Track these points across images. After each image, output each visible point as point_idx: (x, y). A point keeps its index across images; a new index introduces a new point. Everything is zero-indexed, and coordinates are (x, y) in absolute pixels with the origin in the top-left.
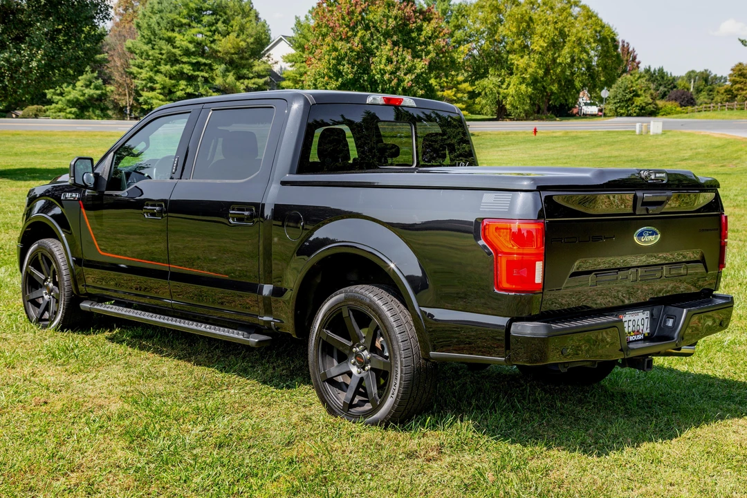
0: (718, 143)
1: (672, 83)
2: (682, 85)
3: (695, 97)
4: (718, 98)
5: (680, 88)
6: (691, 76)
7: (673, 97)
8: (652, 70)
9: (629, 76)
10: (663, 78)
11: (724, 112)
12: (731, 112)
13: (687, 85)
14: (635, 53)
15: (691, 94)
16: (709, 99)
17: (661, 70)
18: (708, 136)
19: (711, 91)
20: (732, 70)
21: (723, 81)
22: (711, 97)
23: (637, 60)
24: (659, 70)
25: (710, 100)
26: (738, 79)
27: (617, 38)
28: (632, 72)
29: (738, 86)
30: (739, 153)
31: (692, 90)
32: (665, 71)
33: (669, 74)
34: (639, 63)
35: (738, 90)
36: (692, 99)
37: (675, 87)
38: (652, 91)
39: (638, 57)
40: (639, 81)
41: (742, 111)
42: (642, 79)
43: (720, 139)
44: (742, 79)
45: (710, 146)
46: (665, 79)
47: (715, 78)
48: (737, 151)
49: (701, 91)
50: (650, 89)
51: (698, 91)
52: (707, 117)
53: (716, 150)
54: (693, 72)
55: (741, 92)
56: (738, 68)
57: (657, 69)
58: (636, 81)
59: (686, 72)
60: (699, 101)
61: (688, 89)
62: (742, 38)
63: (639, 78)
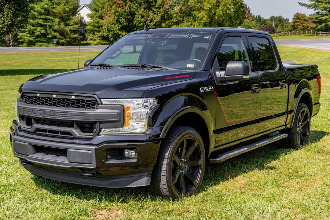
0: (294, 50)
1: (265, 22)
2: (269, 23)
3: (275, 29)
4: (286, 29)
5: (268, 25)
6: (272, 19)
7: (265, 29)
8: (255, 16)
9: (247, 20)
10: (260, 20)
11: (292, 36)
12: (295, 36)
13: (271, 23)
14: (250, 9)
15: (274, 28)
16: (281, 29)
17: (259, 16)
18: (289, 47)
19: (282, 26)
20: (294, 16)
21: (287, 21)
22: (283, 29)
23: (250, 13)
24: (258, 17)
25: (282, 30)
26: (296, 20)
27: (243, 3)
28: (249, 18)
29: (297, 23)
30: (305, 55)
31: (274, 25)
32: (261, 17)
33: (263, 18)
34: (251, 14)
35: (297, 25)
36: (274, 30)
37: (266, 24)
38: (258, 27)
39: (251, 11)
40: (252, 22)
41: (300, 35)
43: (295, 49)
44: (299, 20)
45: (291, 52)
46: (261, 20)
47: (284, 19)
48: (304, 54)
49: (278, 26)
50: (257, 26)
51: (277, 26)
52: (284, 38)
53: (294, 54)
54: (273, 17)
55: (299, 26)
56: (297, 15)
57: (257, 16)
58: (250, 22)
59: (270, 17)
60: (277, 31)
61: (272, 25)
62: (300, 2)
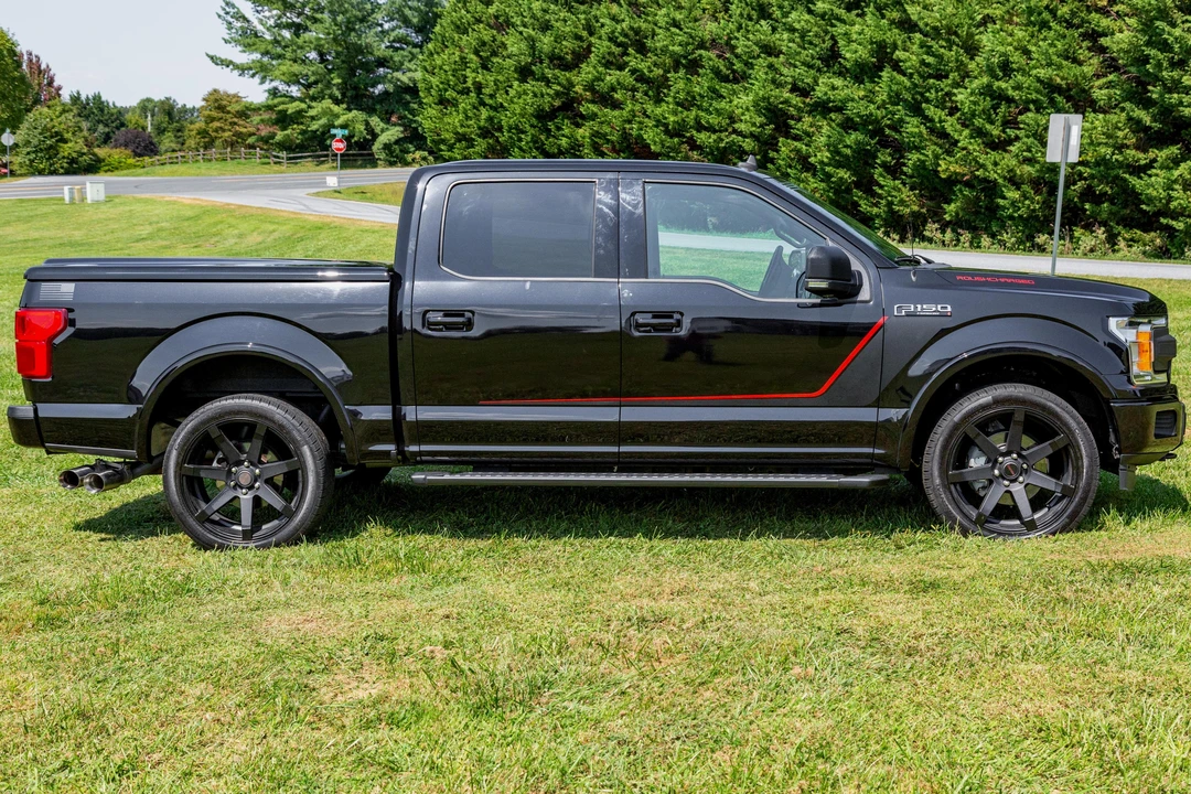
0: (189, 213)
1: (117, 119)
2: (133, 122)
3: (155, 140)
4: (191, 143)
5: (131, 126)
6: (146, 106)
7: (122, 141)
8: (83, 97)
9: (46, 109)
10: (102, 110)
11: (198, 164)
12: (209, 164)
13: (141, 122)
14: (51, 72)
15: (150, 137)
16: (178, 142)
17: (97, 98)
18: (175, 203)
19: (179, 131)
20: (204, 99)
21: (196, 114)
22: (180, 140)
23: (56, 84)
24: (94, 99)
25: (179, 146)
26: (214, 114)
27: (18, 50)
28: (50, 103)
29: (216, 124)
30: (219, 227)
31: (149, 130)
32: (103, 99)
33: (111, 104)
34: (59, 88)
35: (216, 131)
36: (151, 143)
37: (123, 125)
38: (85, 133)
39: (56, 78)
40: (63, 116)
41: (223, 163)
42: (67, 114)
43: (192, 207)
44: (221, 115)
45: (177, 217)
46: (106, 112)
47: (184, 110)
48: (216, 224)
49: (164, 130)
50: (81, 130)
51: (161, 131)
52: (173, 173)
53: (186, 224)
54: (149, 100)
55: (221, 134)
56: (212, 97)
57: (90, 97)
58: (58, 117)
59: (138, 101)
60: (162, 148)
61: (144, 128)
62: (211, 54)
63: (61, 114)
